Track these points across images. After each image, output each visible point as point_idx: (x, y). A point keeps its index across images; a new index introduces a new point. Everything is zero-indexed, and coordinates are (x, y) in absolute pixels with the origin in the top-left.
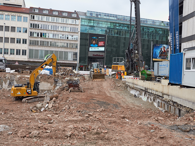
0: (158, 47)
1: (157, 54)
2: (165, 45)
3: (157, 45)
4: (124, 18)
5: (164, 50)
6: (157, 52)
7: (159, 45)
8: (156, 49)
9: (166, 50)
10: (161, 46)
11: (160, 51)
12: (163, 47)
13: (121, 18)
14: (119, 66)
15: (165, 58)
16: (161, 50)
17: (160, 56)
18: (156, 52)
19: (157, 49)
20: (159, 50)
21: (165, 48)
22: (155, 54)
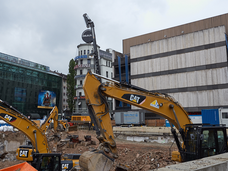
0: (43, 93)
1: (41, 100)
2: (48, 92)
3: (42, 91)
4: (6, 57)
5: (48, 96)
6: (42, 98)
7: (43, 91)
8: (40, 96)
9: (49, 96)
10: (45, 92)
11: (44, 98)
12: (47, 93)
13: (4, 57)
14: (83, 116)
15: (48, 105)
16: (45, 96)
17: (44, 103)
18: (40, 99)
19: (42, 96)
20: (43, 96)
21: (48, 94)
22: (40, 101)
